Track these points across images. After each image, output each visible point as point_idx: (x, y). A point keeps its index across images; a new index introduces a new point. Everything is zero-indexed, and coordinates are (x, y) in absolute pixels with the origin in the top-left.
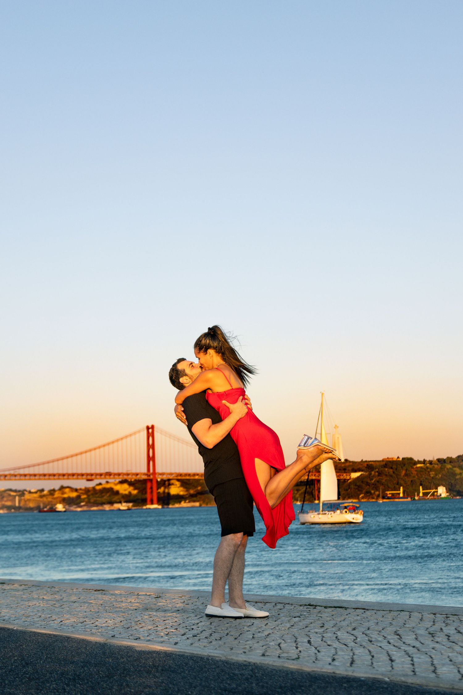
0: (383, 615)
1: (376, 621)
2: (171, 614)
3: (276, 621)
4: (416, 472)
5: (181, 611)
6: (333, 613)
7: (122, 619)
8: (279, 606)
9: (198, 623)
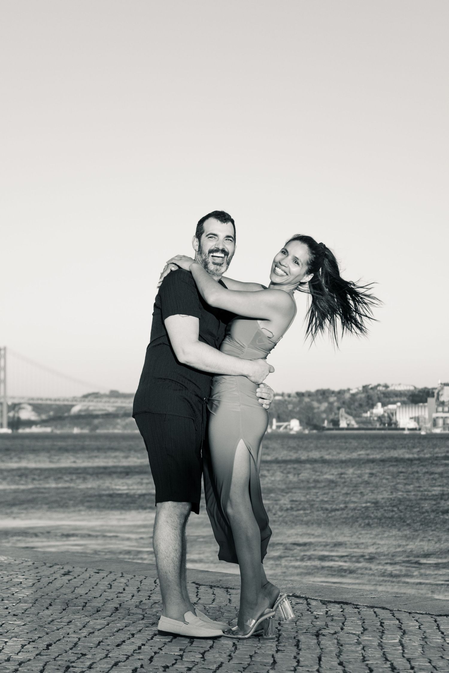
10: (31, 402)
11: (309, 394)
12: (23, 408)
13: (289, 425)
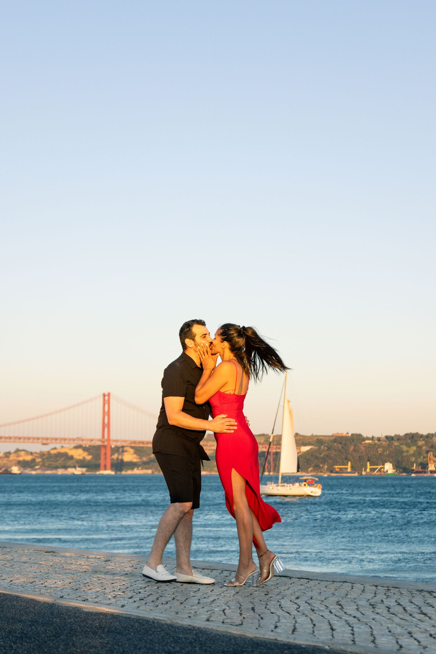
0: (326, 585)
1: (319, 591)
2: (119, 578)
3: (221, 588)
4: (364, 448)
5: (129, 575)
6: (278, 582)
7: (71, 581)
8: (226, 573)
9: (145, 587)
10: (133, 445)
11: (398, 438)
12: (126, 451)
13: (384, 468)
